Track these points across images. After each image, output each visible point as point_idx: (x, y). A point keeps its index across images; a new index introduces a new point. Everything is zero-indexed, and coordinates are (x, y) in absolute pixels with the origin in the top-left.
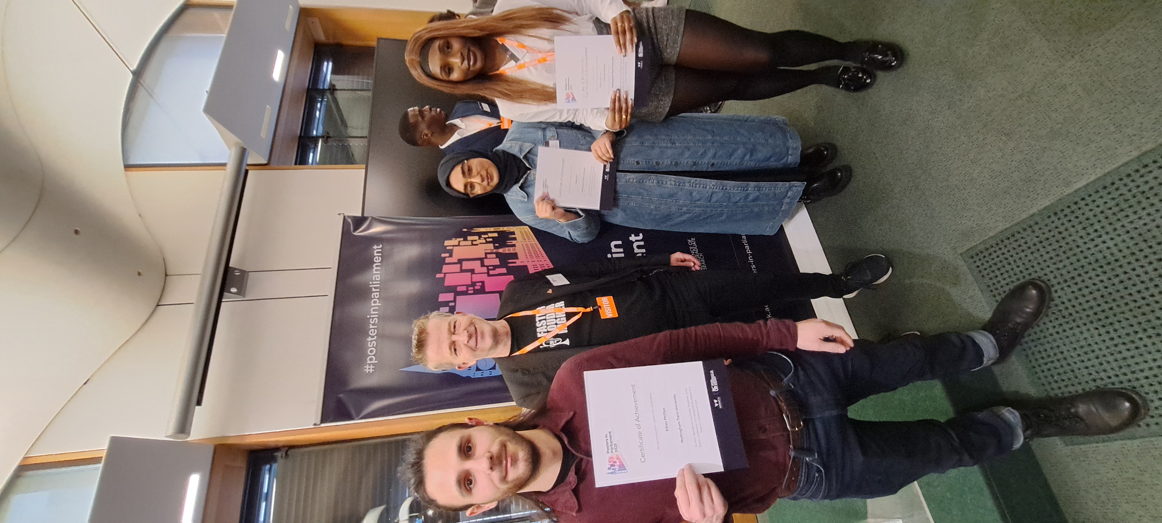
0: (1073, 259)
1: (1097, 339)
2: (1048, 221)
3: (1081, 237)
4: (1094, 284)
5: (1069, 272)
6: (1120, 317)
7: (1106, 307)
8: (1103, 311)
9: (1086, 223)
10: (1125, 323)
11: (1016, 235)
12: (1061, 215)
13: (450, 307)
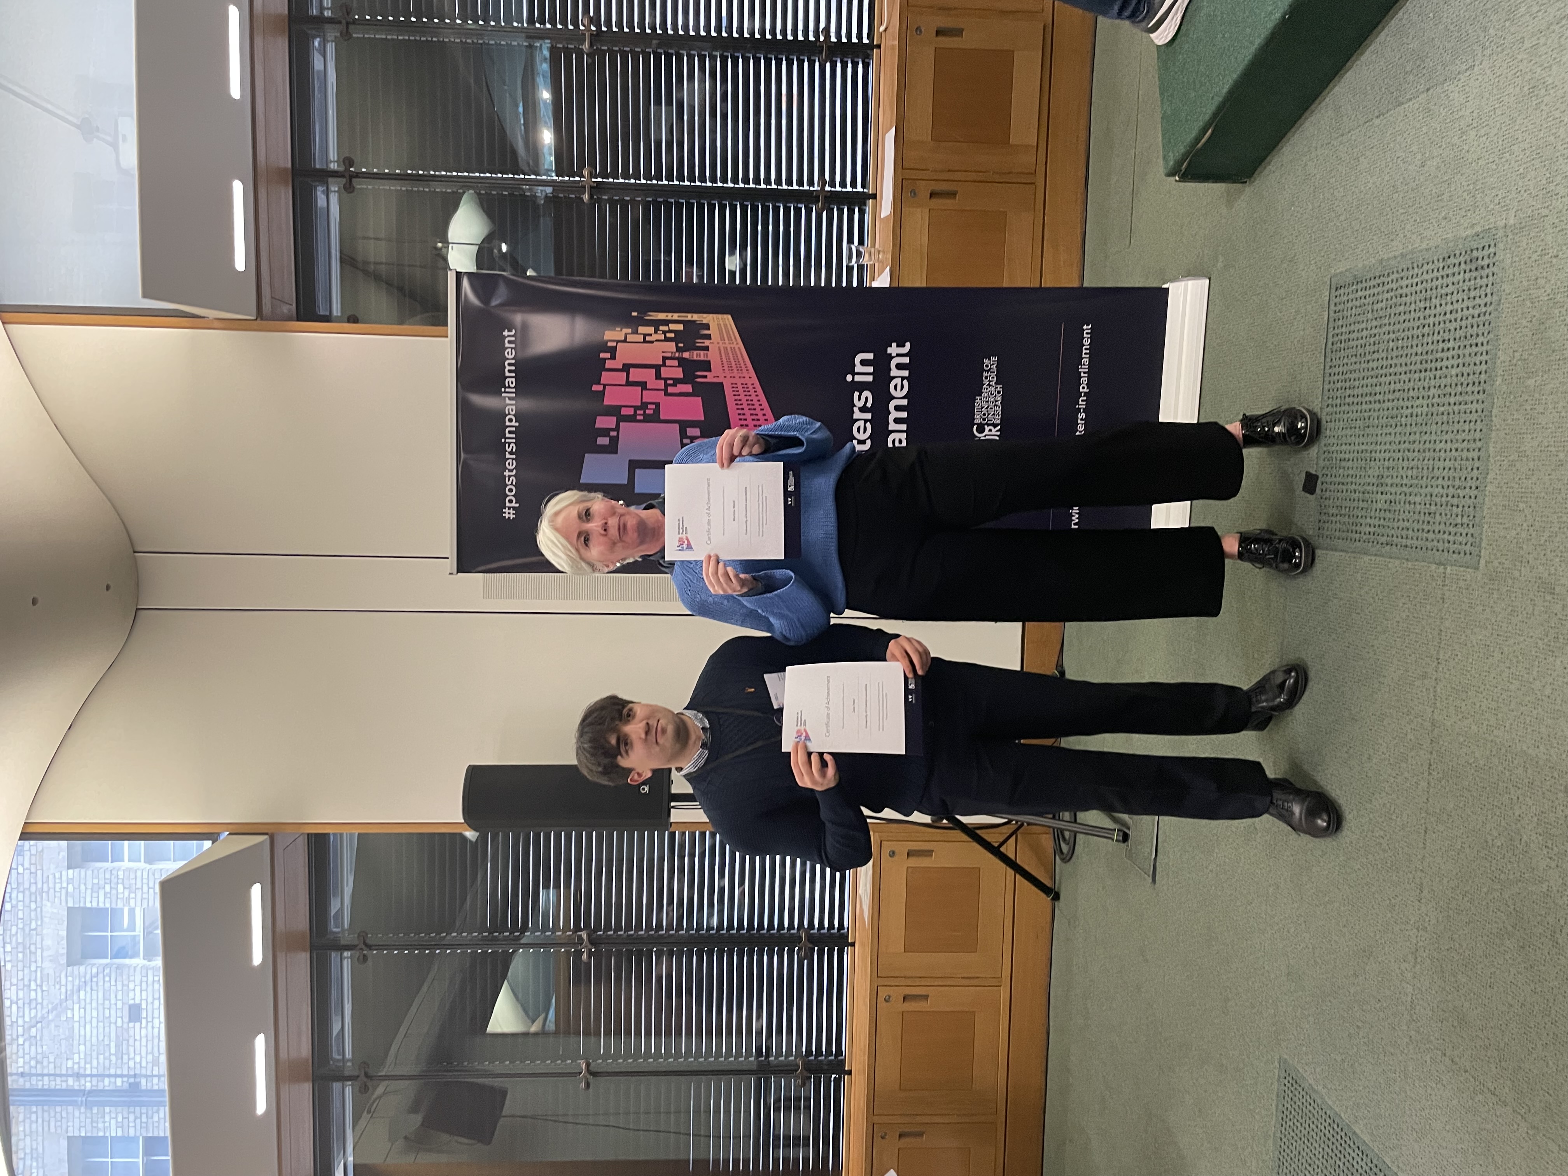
13: (611, 438)
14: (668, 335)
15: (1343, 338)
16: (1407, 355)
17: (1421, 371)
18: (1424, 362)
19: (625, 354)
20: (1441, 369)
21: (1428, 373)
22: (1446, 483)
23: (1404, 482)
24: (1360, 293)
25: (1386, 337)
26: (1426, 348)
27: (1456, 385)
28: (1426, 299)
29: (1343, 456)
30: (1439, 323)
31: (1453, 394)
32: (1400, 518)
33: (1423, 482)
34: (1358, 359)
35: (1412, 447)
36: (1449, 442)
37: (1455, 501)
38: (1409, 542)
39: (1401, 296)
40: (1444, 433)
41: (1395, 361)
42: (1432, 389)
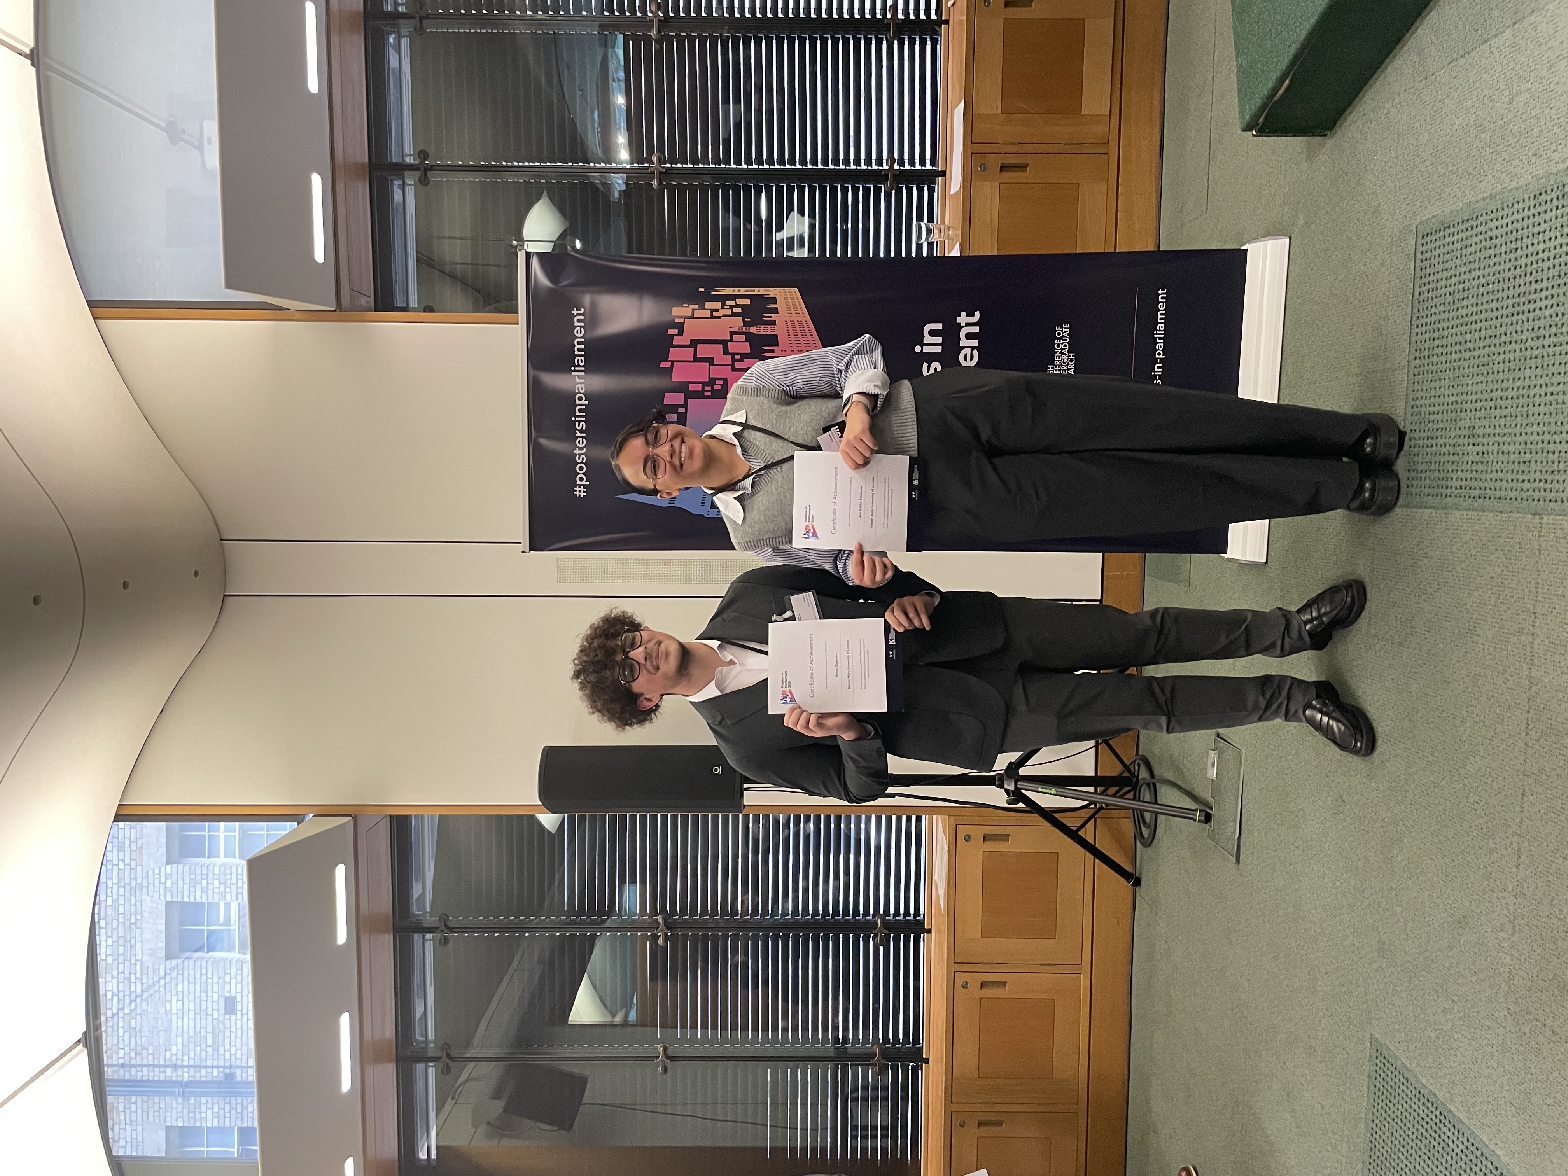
13: (679, 414)
14: (735, 310)
15: (1430, 287)
16: (1498, 300)
17: (1513, 315)
18: (1516, 305)
19: (693, 330)
20: (1534, 310)
21: (1521, 316)
22: (1540, 429)
23: (1497, 432)
24: (1448, 239)
25: (1476, 282)
26: (1518, 290)
27: (1551, 326)
28: (1517, 240)
29: (1432, 409)
30: (1532, 264)
31: (1547, 336)
32: (1494, 469)
33: (1517, 430)
34: (1447, 308)
35: (1504, 394)
36: (1544, 386)
37: (1551, 447)
38: (1503, 493)
39: (1491, 238)
40: (1538, 378)
41: (1485, 306)
42: (1525, 332)
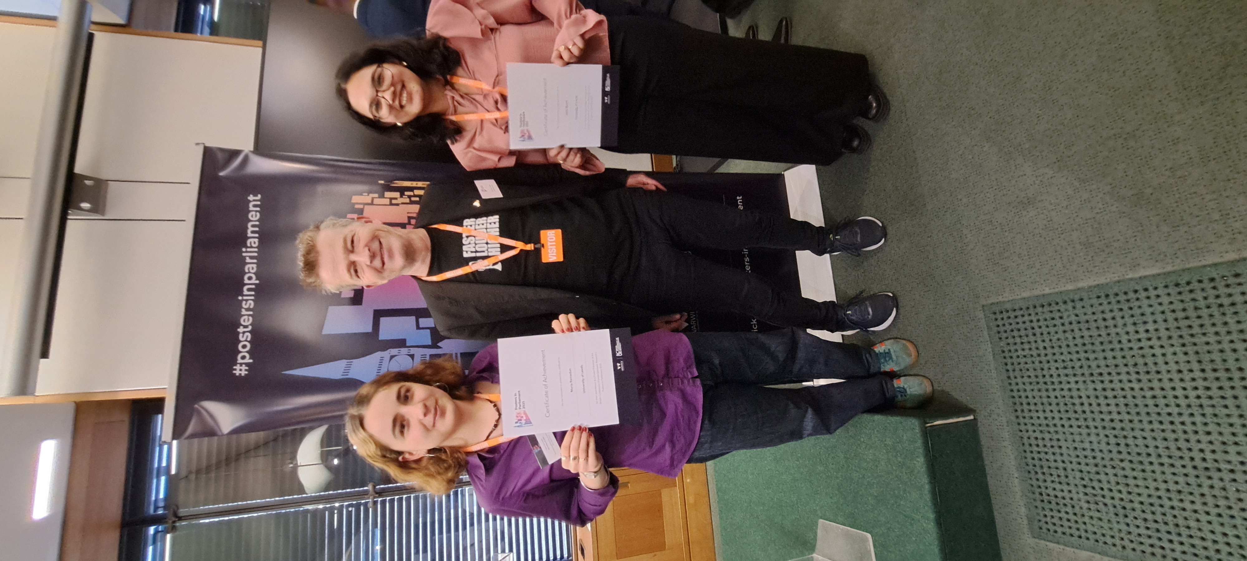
0: (1110, 354)
1: (1103, 446)
2: (1095, 301)
3: (1127, 333)
4: (1123, 389)
5: (1098, 367)
6: (1138, 433)
7: (1127, 417)
8: (1121, 421)
9: (1139, 319)
10: (1140, 442)
11: (1053, 305)
12: (1112, 299)
14: (413, 199)
